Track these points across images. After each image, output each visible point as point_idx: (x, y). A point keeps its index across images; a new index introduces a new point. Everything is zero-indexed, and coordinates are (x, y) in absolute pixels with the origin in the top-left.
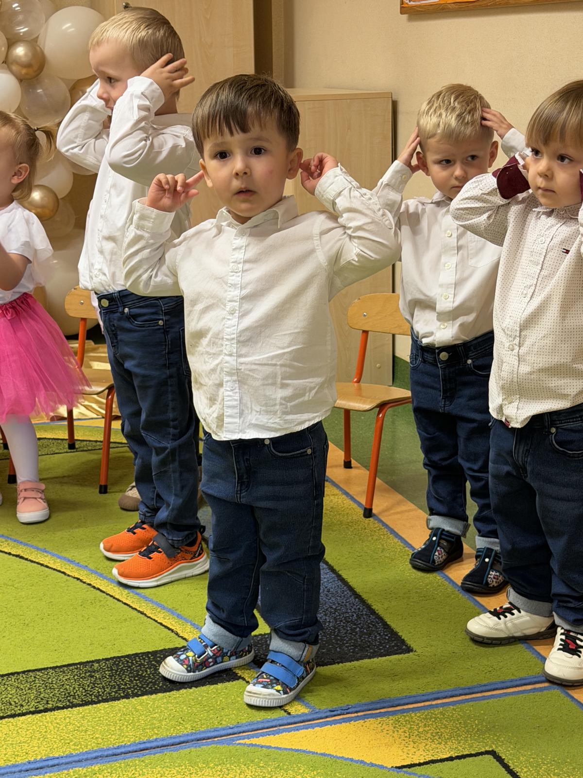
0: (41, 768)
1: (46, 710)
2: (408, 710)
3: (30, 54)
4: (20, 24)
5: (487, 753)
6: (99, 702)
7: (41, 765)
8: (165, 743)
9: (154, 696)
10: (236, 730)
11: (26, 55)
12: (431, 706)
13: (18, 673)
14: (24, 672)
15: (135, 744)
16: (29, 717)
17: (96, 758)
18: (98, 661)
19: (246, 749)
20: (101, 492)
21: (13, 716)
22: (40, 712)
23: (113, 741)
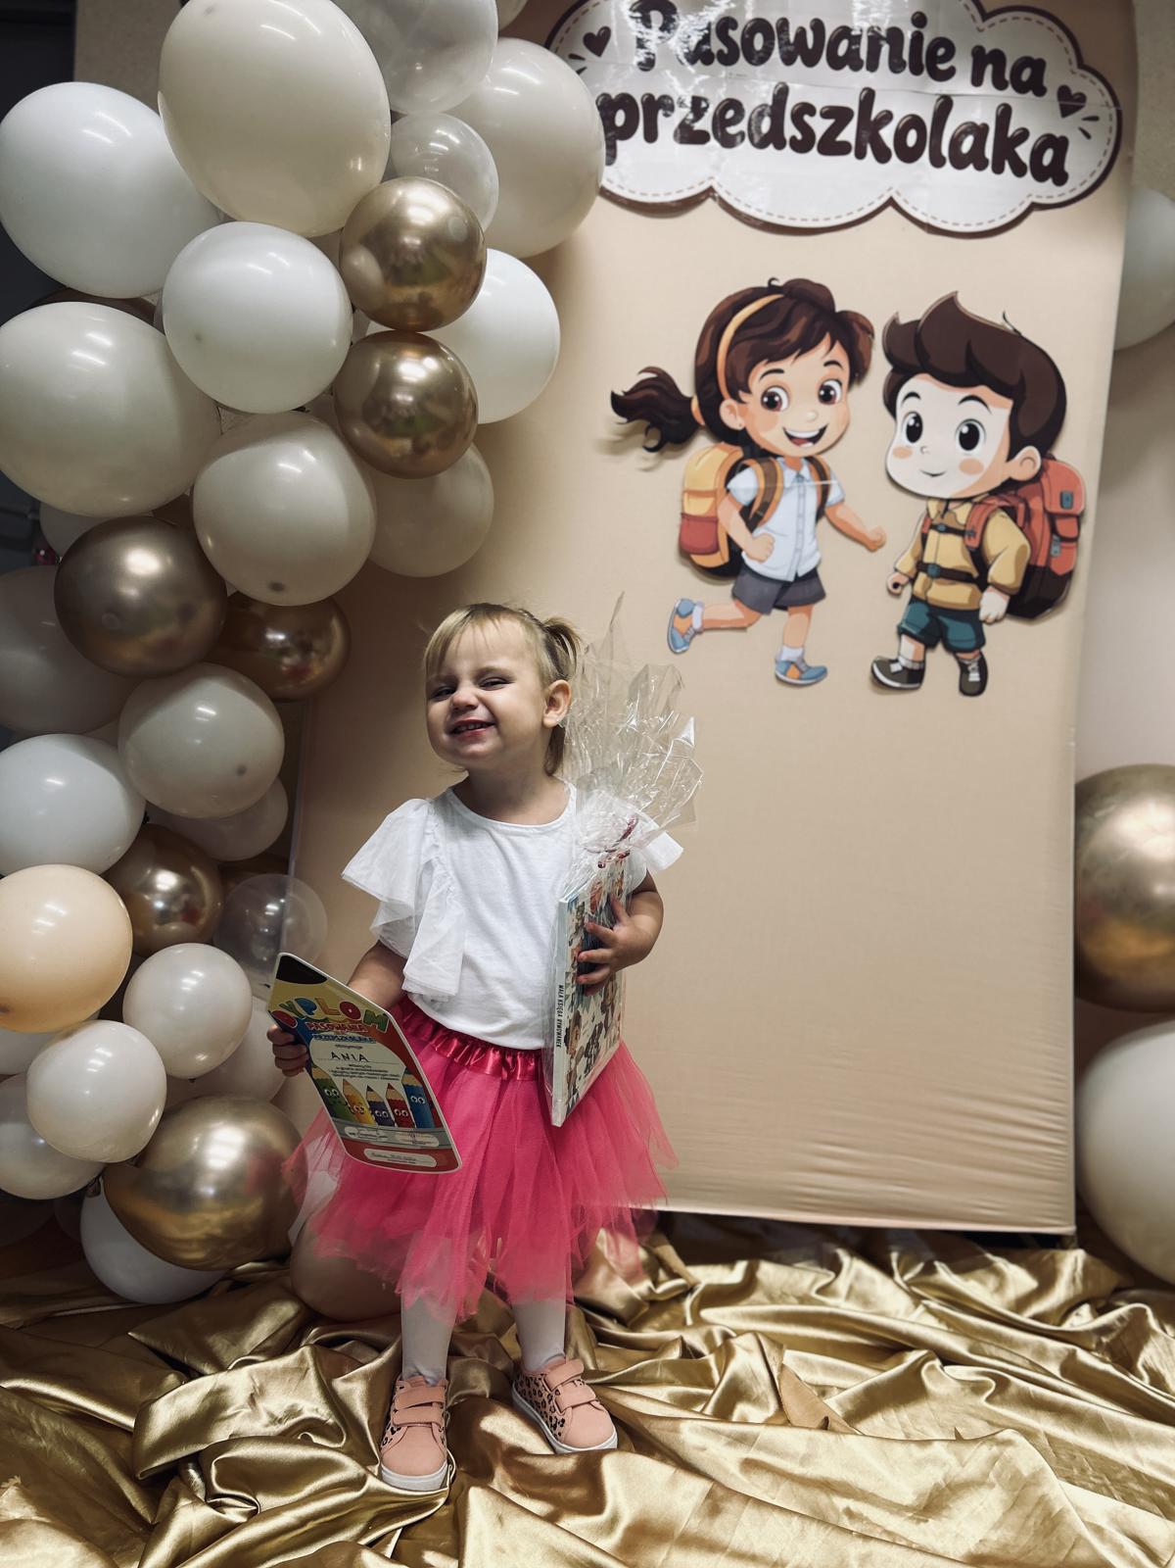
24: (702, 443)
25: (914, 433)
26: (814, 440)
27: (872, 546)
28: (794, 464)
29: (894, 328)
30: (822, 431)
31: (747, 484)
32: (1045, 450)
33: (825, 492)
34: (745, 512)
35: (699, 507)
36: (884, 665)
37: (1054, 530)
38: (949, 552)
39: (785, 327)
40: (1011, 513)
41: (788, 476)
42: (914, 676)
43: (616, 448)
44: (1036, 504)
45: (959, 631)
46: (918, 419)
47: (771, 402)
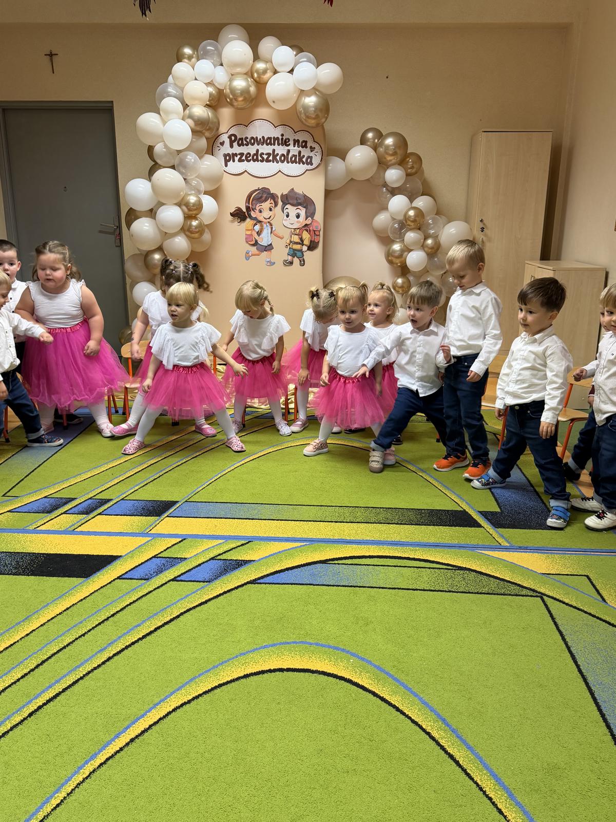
0: (397, 544)
1: (401, 524)
2: (554, 553)
3: (433, 243)
4: (430, 229)
5: (585, 576)
6: (422, 525)
7: (397, 543)
8: (446, 545)
9: (445, 527)
10: (476, 546)
11: (432, 243)
12: (565, 554)
13: (392, 508)
14: (395, 508)
15: (434, 543)
16: (394, 525)
17: (418, 545)
18: (424, 510)
19: (479, 554)
20: (437, 442)
21: (388, 523)
22: (399, 524)
23: (425, 540)
24: (248, 220)
25: (288, 216)
26: (269, 218)
27: (282, 238)
28: (266, 223)
29: (282, 195)
30: (270, 217)
31: (257, 228)
32: (312, 218)
33: (272, 228)
34: (258, 233)
35: (249, 233)
36: (285, 261)
37: (315, 234)
38: (296, 239)
39: (261, 197)
40: (307, 231)
41: (265, 225)
42: (291, 263)
43: (232, 222)
44: (311, 228)
45: (299, 254)
46: (288, 213)
47: (260, 212)
